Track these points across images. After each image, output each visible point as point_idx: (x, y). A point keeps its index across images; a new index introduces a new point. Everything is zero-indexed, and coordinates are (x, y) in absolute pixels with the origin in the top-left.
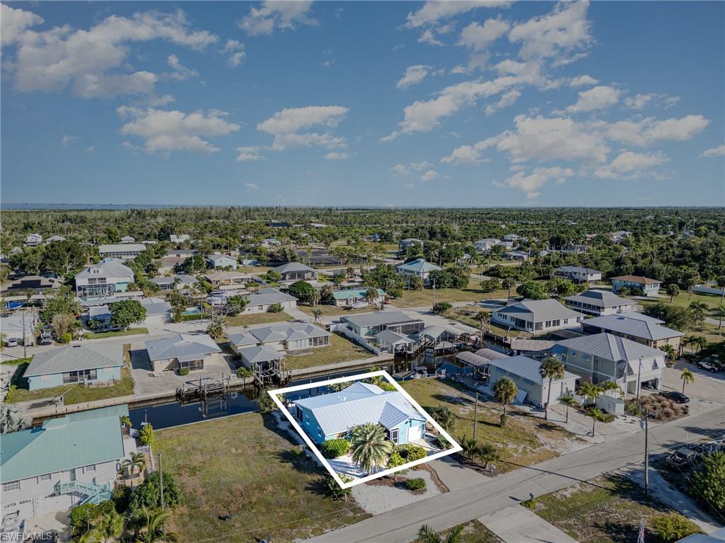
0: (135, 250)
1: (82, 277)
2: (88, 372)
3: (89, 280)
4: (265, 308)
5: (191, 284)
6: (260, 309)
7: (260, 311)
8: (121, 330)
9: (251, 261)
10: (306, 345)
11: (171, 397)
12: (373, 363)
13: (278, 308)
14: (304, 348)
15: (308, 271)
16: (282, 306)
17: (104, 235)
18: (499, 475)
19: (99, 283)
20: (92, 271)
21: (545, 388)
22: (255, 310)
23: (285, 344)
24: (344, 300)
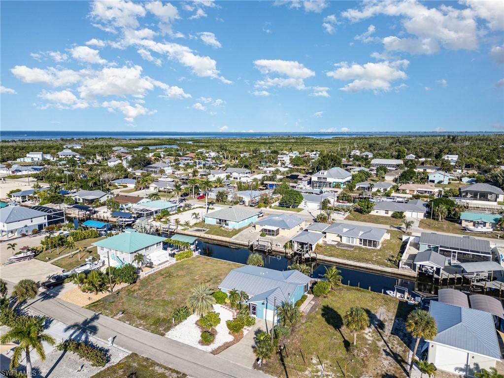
0: (394, 163)
1: (315, 176)
2: (225, 221)
3: (318, 178)
4: (390, 213)
6: (386, 213)
7: (386, 215)
8: (289, 207)
9: (470, 179)
10: (356, 242)
11: (246, 246)
12: (392, 273)
13: (399, 215)
14: (354, 244)
15: (491, 193)
16: (405, 214)
17: (395, 154)
18: (261, 371)
19: (323, 180)
20: (321, 173)
21: (432, 346)
22: (382, 213)
23: (341, 237)
24: (471, 221)
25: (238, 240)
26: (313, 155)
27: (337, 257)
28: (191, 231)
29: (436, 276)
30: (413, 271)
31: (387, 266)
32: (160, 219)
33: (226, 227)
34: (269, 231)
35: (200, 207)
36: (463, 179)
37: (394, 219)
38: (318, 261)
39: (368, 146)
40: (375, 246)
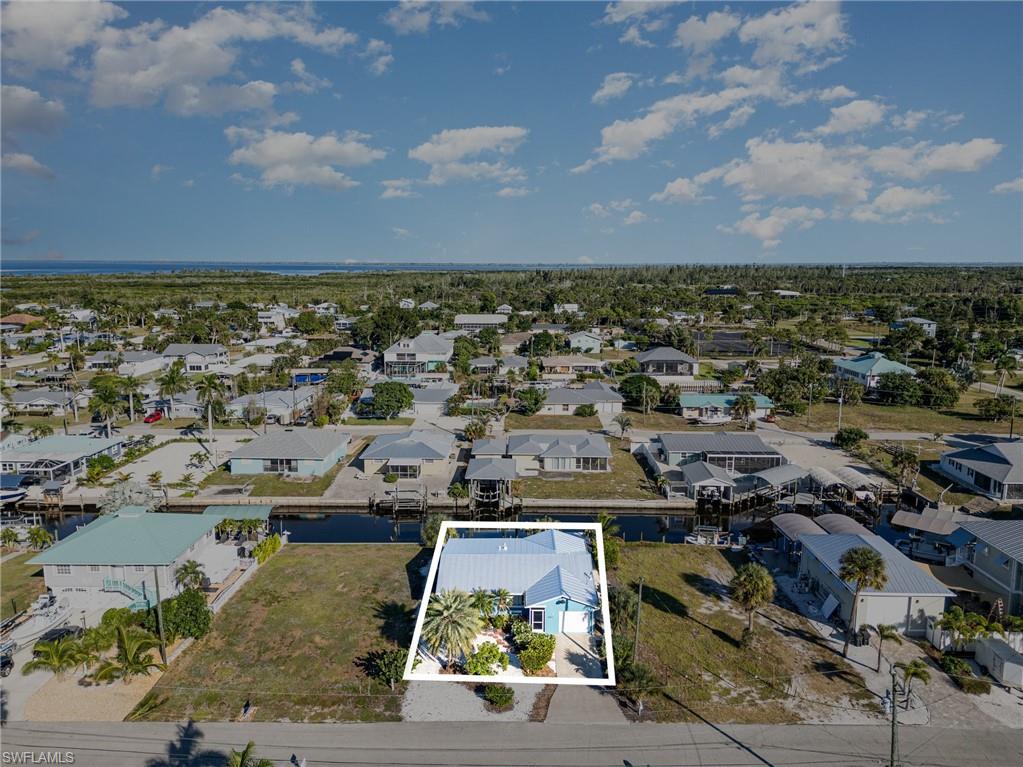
0: (494, 321)
1: (391, 351)
2: (289, 462)
3: (398, 355)
4: (572, 409)
5: (517, 369)
6: (564, 409)
7: (565, 413)
8: (385, 418)
9: (626, 343)
10: (571, 466)
11: (363, 507)
12: (657, 509)
13: (588, 410)
14: (567, 470)
15: (682, 362)
16: (596, 408)
17: (479, 303)
18: (649, 722)
19: (407, 359)
20: (402, 345)
21: (862, 600)
22: (558, 410)
23: (541, 461)
24: (696, 409)
25: (341, 498)
26: (322, 311)
27: (558, 496)
28: (210, 496)
29: (724, 501)
30: (690, 500)
31: (646, 498)
32: (91, 480)
33: (292, 474)
34: (404, 469)
35: (175, 441)
36: (616, 343)
37: (580, 418)
38: (524, 510)
39: (412, 290)
40: (603, 467)
